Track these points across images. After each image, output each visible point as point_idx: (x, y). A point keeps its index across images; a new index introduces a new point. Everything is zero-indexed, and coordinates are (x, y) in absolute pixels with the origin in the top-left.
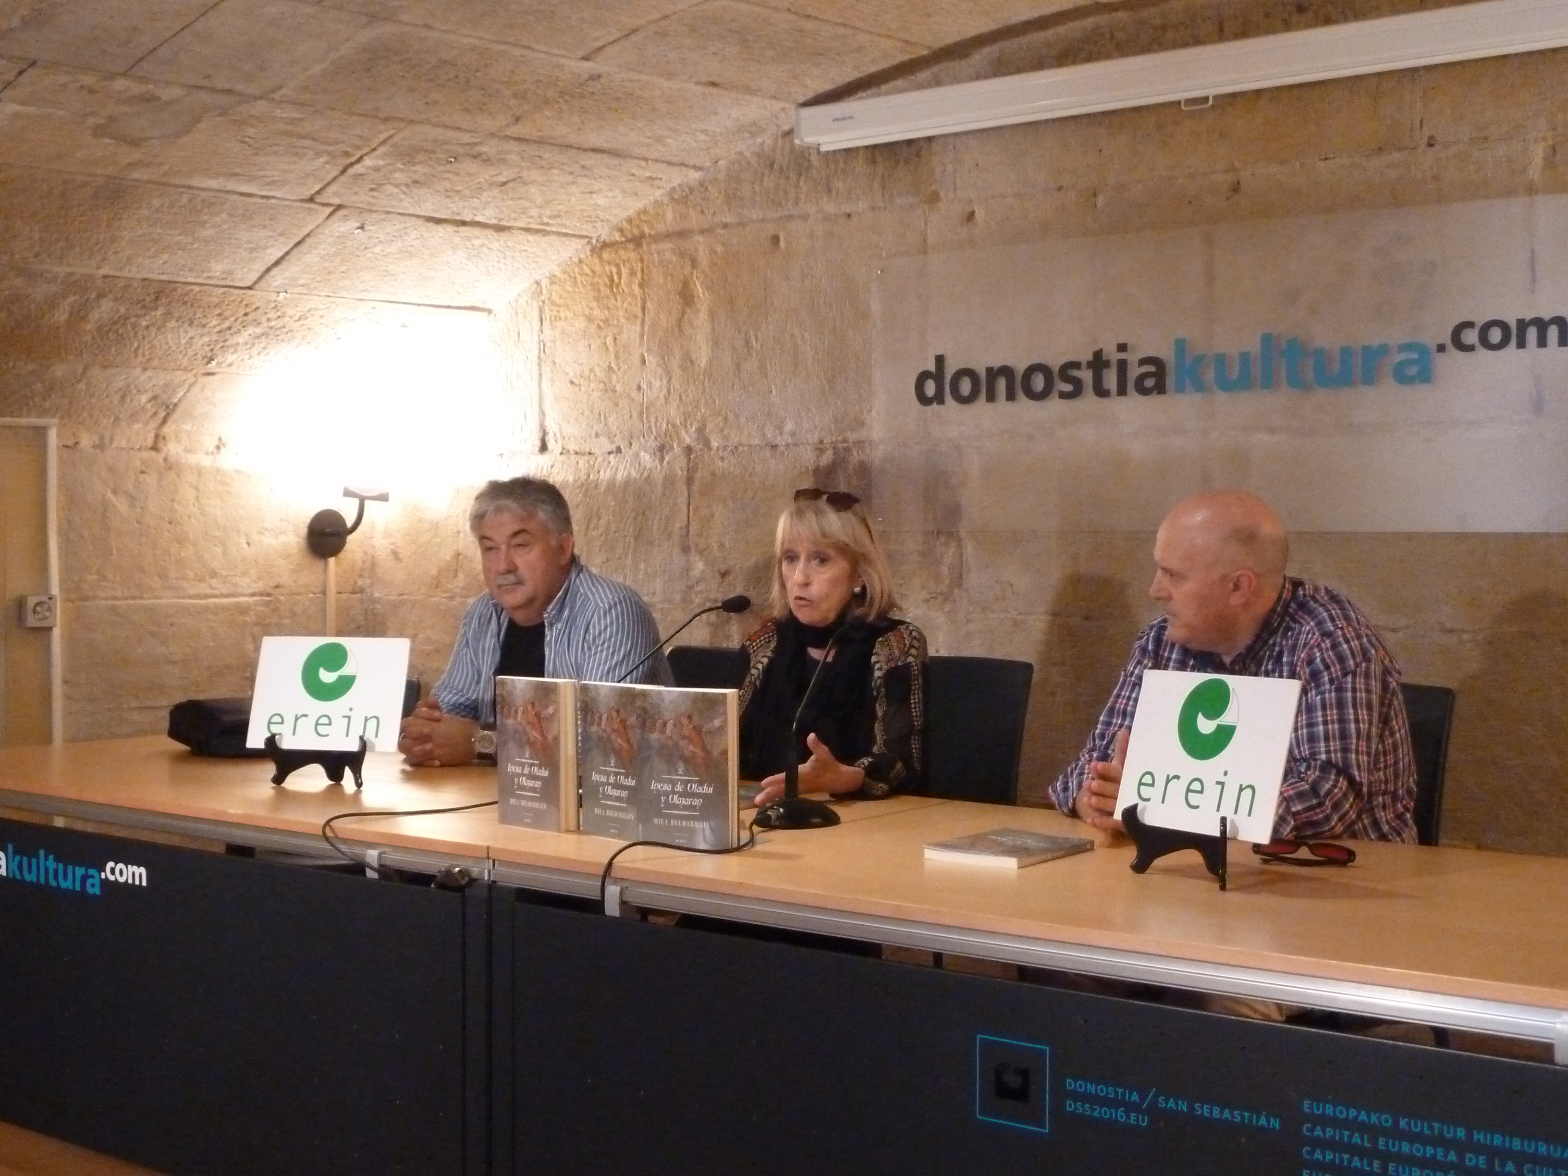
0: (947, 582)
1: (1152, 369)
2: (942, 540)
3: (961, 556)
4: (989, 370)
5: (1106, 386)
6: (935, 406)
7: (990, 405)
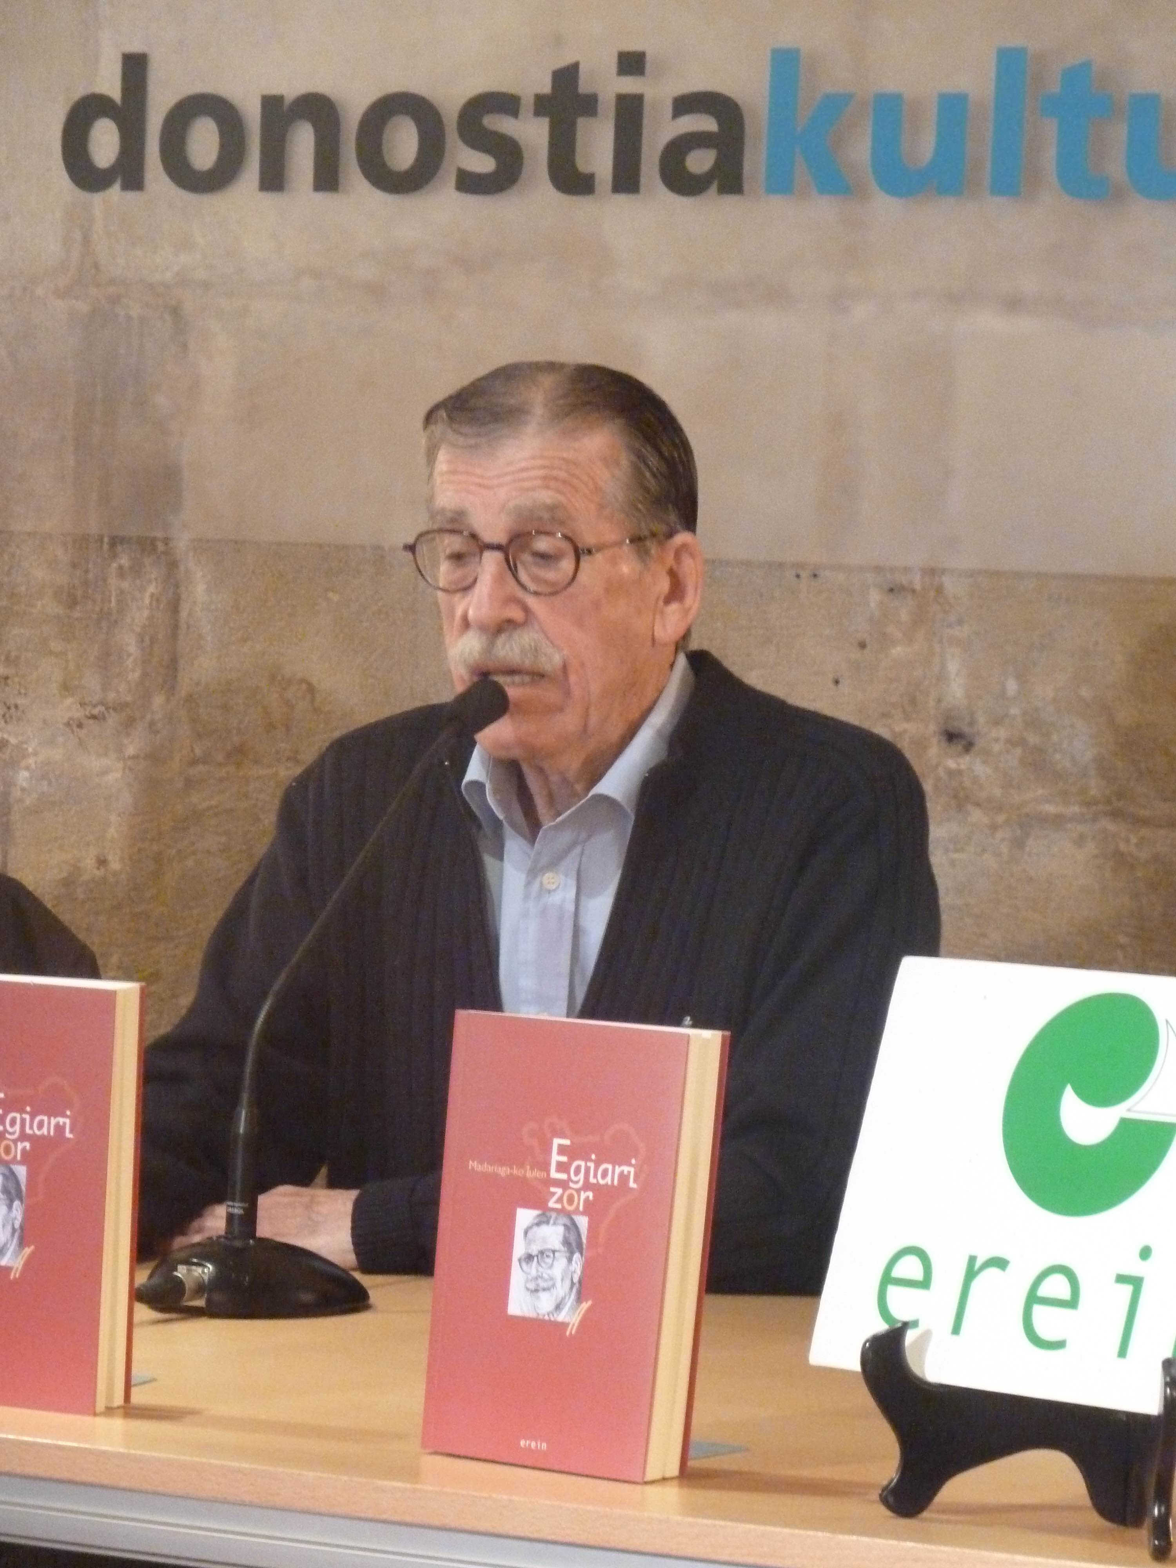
0: (135, 675)
1: (707, 124)
2: (124, 560)
3: (174, 607)
4: (271, 103)
5: (583, 165)
6: (115, 192)
7: (269, 199)
